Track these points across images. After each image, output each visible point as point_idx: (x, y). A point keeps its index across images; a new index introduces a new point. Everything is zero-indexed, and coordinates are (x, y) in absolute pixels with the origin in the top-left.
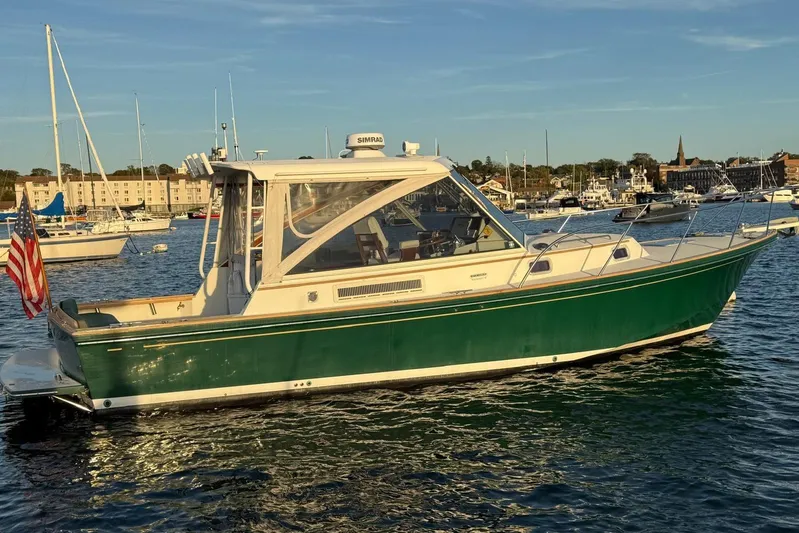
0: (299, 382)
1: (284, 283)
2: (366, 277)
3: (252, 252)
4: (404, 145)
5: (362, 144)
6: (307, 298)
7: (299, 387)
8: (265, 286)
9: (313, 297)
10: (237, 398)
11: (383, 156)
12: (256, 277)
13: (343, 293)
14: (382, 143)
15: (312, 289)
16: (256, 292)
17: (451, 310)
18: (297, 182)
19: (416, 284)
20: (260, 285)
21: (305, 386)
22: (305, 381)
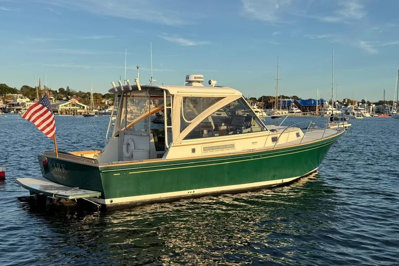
0: (190, 191)
1: (182, 144)
2: (213, 142)
3: (168, 128)
4: (210, 81)
5: (196, 80)
6: (191, 151)
7: (190, 193)
8: (175, 145)
9: (194, 151)
10: (164, 199)
11: (203, 86)
12: (170, 140)
13: (205, 149)
14: (203, 80)
15: (193, 147)
16: (171, 148)
17: (250, 158)
18: (185, 96)
19: (233, 146)
20: (172, 145)
21: (192, 193)
22: (192, 191)
